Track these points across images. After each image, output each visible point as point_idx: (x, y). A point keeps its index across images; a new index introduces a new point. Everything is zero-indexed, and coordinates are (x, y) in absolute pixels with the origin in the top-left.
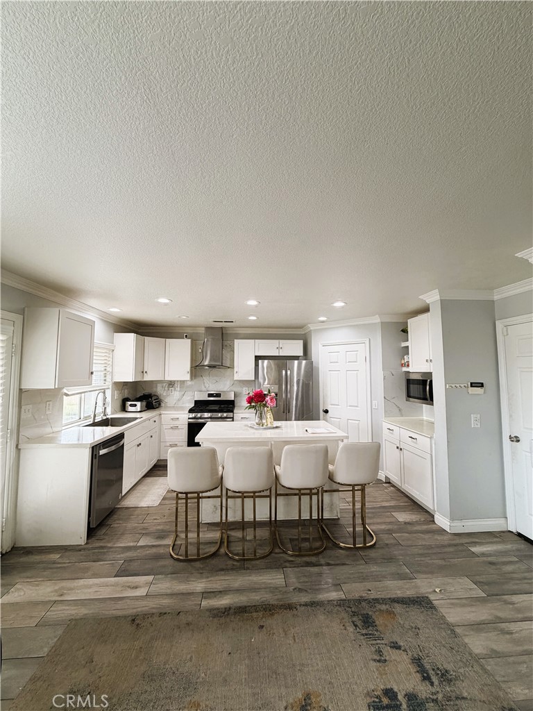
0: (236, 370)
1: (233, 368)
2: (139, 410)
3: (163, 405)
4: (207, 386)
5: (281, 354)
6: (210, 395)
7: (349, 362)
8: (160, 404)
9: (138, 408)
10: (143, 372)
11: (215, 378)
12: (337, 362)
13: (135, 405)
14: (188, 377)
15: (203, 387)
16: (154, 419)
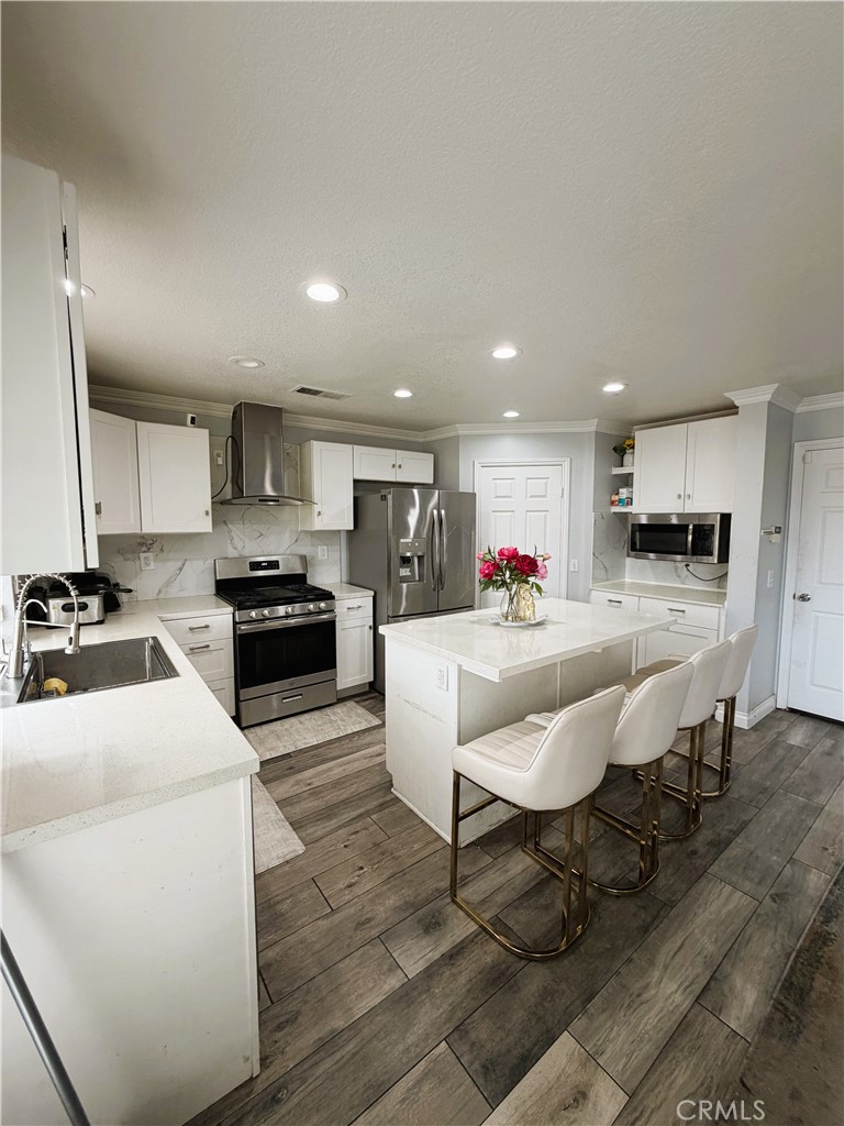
0: (316, 505)
2: (98, 617)
4: (240, 545)
5: (399, 480)
6: (256, 566)
7: (531, 497)
11: (255, 527)
12: (510, 497)
13: (86, 606)
14: (206, 525)
15: (230, 549)
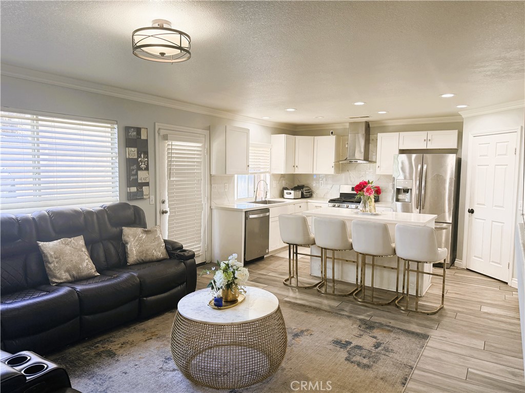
0: (378, 164)
1: (376, 162)
2: (293, 198)
3: (314, 195)
5: (428, 148)
7: (499, 155)
8: (312, 195)
9: (292, 196)
10: (294, 166)
11: (360, 172)
12: (487, 156)
13: (290, 193)
16: (300, 205)
